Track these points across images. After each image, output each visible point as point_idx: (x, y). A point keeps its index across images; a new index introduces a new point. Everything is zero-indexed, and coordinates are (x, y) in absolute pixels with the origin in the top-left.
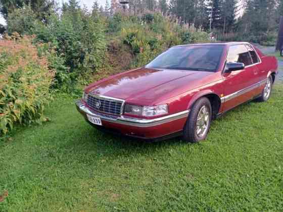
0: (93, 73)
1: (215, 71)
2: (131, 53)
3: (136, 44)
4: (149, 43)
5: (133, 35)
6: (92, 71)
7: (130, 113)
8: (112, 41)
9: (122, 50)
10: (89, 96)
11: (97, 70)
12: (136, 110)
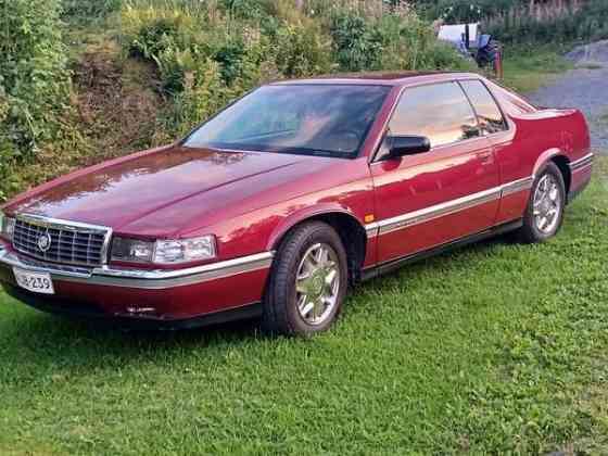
0: (19, 158)
1: (353, 156)
2: (156, 91)
3: (174, 60)
4: (218, 59)
5: (162, 28)
6: (18, 153)
7: (125, 259)
8: (91, 49)
9: (126, 79)
10: (19, 222)
11: (35, 149)
12: (139, 252)
